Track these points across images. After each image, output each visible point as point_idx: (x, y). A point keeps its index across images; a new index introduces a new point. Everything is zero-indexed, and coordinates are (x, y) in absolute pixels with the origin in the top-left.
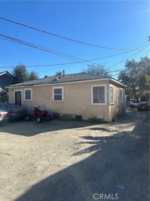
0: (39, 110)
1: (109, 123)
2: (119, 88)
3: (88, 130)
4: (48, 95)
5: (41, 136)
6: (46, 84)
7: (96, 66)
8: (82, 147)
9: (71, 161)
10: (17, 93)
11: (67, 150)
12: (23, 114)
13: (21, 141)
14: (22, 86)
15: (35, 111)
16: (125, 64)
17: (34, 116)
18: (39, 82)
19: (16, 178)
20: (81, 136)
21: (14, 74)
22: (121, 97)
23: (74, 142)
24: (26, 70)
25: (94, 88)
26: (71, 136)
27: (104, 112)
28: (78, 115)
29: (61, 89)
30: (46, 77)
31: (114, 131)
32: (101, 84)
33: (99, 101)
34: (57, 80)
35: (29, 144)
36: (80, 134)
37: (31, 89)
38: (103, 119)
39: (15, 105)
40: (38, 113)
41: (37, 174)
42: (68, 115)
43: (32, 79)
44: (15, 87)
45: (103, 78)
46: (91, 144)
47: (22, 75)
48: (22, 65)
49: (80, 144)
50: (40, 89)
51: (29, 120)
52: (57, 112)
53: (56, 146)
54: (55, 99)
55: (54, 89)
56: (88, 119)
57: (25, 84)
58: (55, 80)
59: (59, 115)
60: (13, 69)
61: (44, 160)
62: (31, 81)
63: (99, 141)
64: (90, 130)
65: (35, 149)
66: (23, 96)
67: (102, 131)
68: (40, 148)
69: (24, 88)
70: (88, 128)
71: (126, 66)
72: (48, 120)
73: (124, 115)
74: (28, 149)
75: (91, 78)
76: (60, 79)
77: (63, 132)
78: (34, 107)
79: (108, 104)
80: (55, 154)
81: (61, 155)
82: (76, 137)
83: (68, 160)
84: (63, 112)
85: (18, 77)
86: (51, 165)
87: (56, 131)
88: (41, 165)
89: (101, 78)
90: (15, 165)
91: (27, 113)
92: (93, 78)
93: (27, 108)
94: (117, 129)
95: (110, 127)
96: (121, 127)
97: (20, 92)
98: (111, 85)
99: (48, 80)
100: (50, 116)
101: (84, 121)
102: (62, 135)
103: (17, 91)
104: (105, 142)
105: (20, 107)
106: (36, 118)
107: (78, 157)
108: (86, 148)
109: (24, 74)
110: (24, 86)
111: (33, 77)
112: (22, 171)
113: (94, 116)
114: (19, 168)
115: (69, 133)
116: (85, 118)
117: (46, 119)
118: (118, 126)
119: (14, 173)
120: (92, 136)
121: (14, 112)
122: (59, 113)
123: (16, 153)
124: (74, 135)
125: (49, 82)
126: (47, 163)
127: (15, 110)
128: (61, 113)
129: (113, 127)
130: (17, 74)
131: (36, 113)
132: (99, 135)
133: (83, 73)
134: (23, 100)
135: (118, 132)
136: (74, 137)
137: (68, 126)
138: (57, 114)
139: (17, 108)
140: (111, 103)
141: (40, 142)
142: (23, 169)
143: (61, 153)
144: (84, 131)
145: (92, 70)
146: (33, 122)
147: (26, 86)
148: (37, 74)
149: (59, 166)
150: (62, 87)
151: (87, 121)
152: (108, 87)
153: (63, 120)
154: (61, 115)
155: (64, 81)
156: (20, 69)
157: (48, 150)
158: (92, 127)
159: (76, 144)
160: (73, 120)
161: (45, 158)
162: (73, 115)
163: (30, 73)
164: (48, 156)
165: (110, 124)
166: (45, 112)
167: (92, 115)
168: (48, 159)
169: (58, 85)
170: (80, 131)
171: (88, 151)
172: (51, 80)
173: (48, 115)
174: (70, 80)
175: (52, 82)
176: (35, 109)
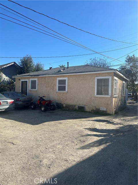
0: (43, 99)
1: (112, 115)
2: (122, 81)
3: (92, 122)
4: (52, 86)
5: (46, 125)
6: (51, 74)
7: (99, 60)
8: (89, 139)
9: (78, 155)
10: (24, 83)
11: (73, 142)
12: (28, 103)
13: (26, 129)
14: (28, 76)
15: (39, 100)
16: (126, 59)
17: (39, 105)
18: (44, 72)
19: (20, 173)
20: (86, 127)
21: (21, 65)
22: (124, 90)
23: (80, 134)
24: (32, 61)
25: (98, 80)
26: (76, 126)
27: (107, 104)
28: (81, 106)
29: (65, 80)
30: (50, 68)
31: (119, 124)
32: (106, 76)
33: (103, 93)
34: (61, 71)
35: (33, 133)
36: (84, 125)
37: (36, 79)
38: (106, 111)
39: (21, 94)
40: (43, 102)
41: (43, 169)
42: (71, 106)
43: (37, 71)
44: (21, 77)
45: (108, 70)
46: (97, 137)
47: (28, 66)
48: (28, 56)
49: (86, 137)
50: (45, 80)
51: (34, 109)
52: (60, 102)
53: (61, 137)
54: (59, 90)
55: (59, 80)
56: (90, 111)
57: (31, 75)
58: (60, 71)
59: (62, 105)
60: (21, 60)
61: (50, 152)
62: (36, 72)
63: (105, 134)
64: (93, 122)
65: (40, 139)
66: (29, 85)
67: (106, 124)
68: (45, 138)
69: (30, 78)
70: (92, 119)
71: (126, 61)
72: (51, 110)
73: (125, 108)
74: (33, 138)
75: (96, 70)
76: (64, 70)
77: (68, 122)
78: (39, 97)
79: (112, 97)
80: (60, 146)
81: (67, 147)
82: (81, 128)
83: (76, 154)
84: (66, 103)
85: (24, 68)
86: (57, 159)
87: (60, 121)
88: (46, 158)
89: (106, 70)
90: (20, 156)
91: (32, 101)
92: (98, 70)
93: (32, 97)
94: (122, 122)
95: (114, 120)
96: (126, 120)
97: (27, 82)
98: (115, 78)
99: (53, 71)
100: (53, 105)
101: (87, 112)
102: (67, 125)
103: (23, 80)
104: (112, 135)
105: (25, 95)
106: (41, 107)
107: (86, 150)
108: (93, 141)
109: (30, 65)
110: (30, 76)
111: (38, 68)
112: (27, 164)
113: (97, 107)
114: (23, 161)
115: (73, 123)
116: (87, 109)
117: (50, 108)
118: (122, 118)
119: (18, 167)
120: (97, 128)
121: (20, 101)
122: (62, 103)
123: (21, 143)
124: (78, 126)
125: (53, 73)
126: (54, 156)
127: (21, 98)
128: (65, 104)
129: (117, 120)
130: (23, 65)
131: (40, 103)
132: (105, 128)
133: (87, 65)
134: (29, 89)
135: (123, 125)
136: (78, 128)
137: (72, 116)
138: (61, 104)
139: (23, 96)
140: (115, 96)
141: (44, 131)
142: (28, 161)
143: (67, 145)
144: (88, 122)
145: (94, 64)
146: (38, 111)
147: (32, 76)
148: (42, 66)
149: (66, 160)
150: (66, 78)
151: (89, 112)
152: (113, 79)
153: (66, 110)
154: (64, 106)
155: (69, 72)
156: (27, 60)
157: (53, 141)
158: (95, 119)
159: (83, 136)
160: (76, 110)
161: (51, 150)
162: (75, 105)
163: (36, 64)
164: (54, 148)
165: (114, 116)
166: (49, 102)
167: (95, 107)
168: (54, 152)
169: (62, 76)
170: (84, 122)
171: (96, 145)
172: (56, 71)
173: (51, 104)
174: (74, 71)
175: (56, 73)
176: (39, 98)
